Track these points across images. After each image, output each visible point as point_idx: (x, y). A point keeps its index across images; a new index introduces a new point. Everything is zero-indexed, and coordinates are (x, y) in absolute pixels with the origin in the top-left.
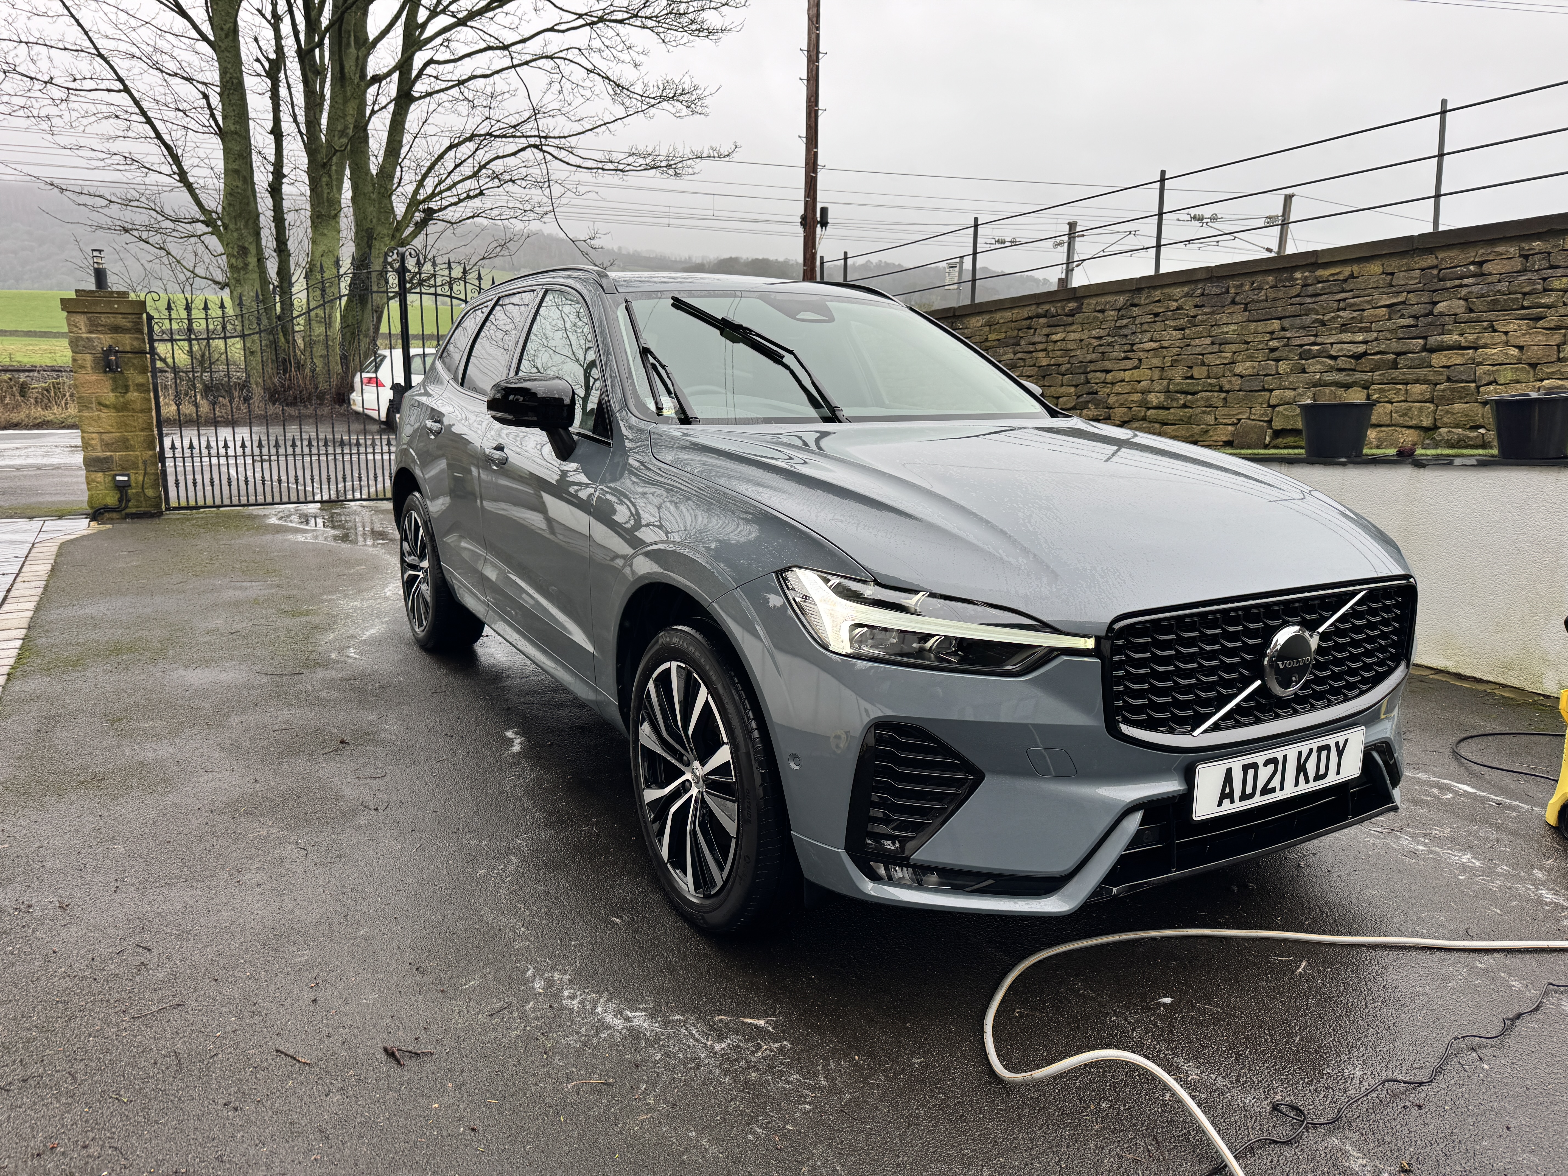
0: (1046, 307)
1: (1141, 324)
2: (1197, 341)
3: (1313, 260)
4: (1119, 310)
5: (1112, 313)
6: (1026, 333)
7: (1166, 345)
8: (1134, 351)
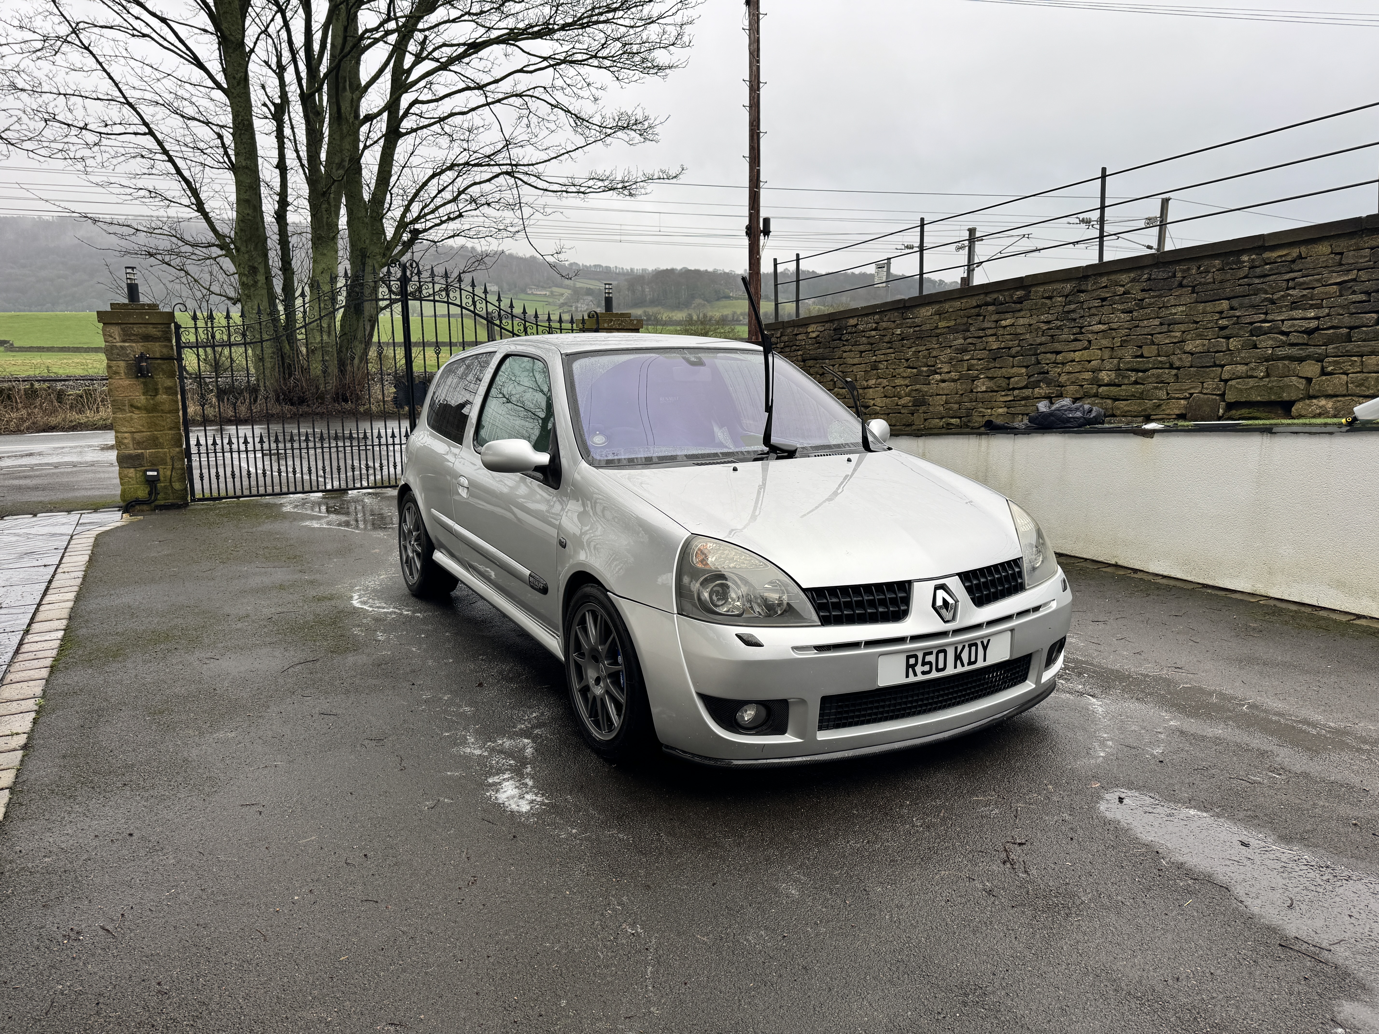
0: (995, 296)
1: (1089, 309)
2: (1145, 322)
3: (1260, 243)
4: (1067, 296)
5: (1059, 299)
6: (976, 320)
7: (1115, 327)
8: (1082, 333)
